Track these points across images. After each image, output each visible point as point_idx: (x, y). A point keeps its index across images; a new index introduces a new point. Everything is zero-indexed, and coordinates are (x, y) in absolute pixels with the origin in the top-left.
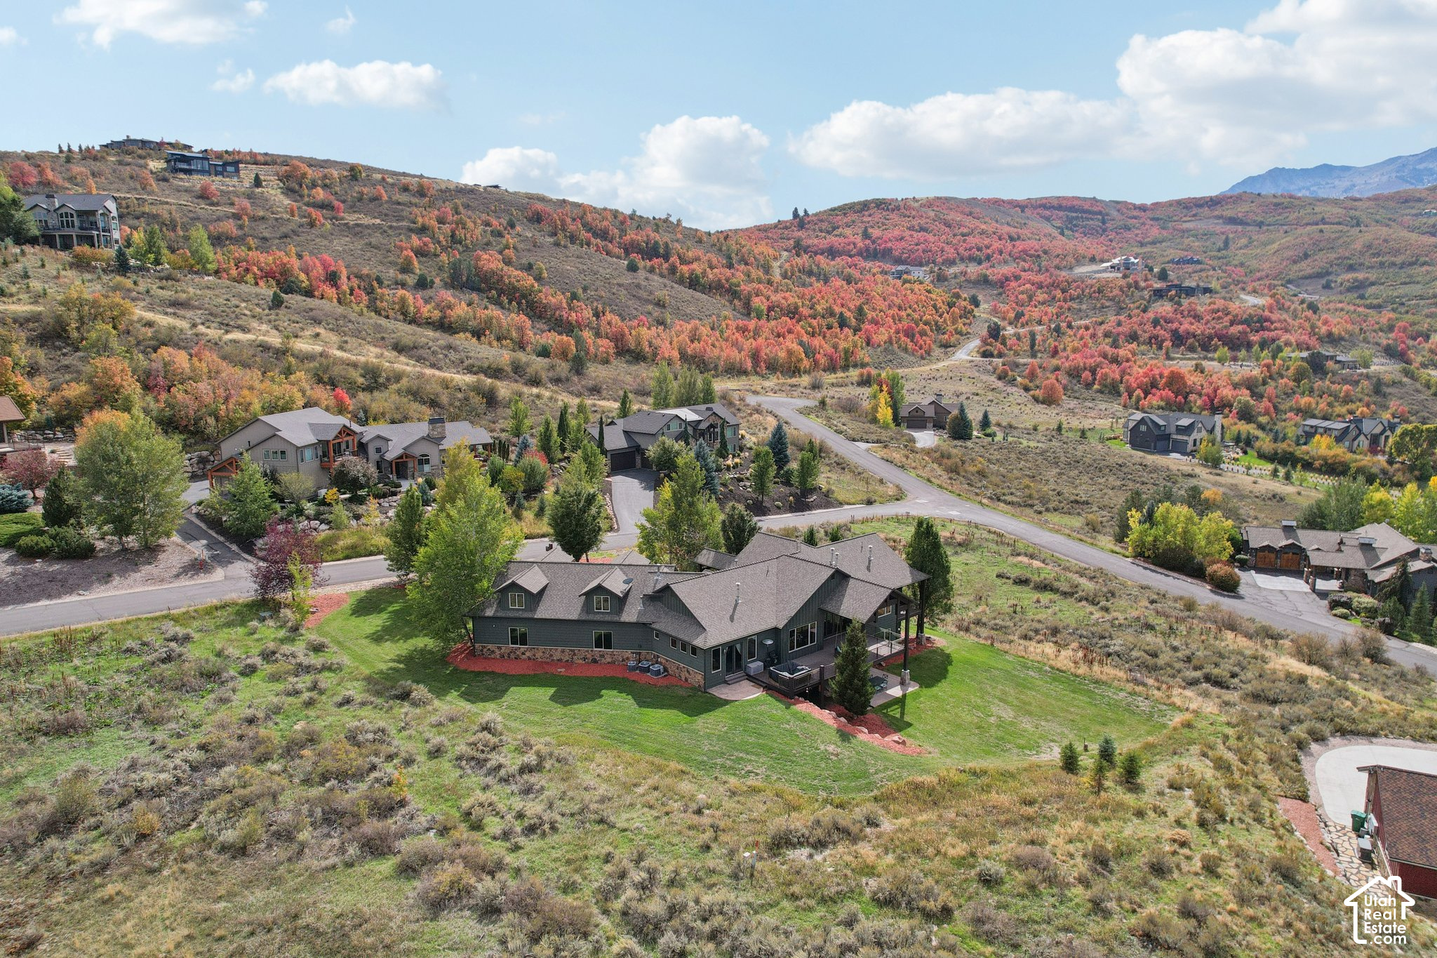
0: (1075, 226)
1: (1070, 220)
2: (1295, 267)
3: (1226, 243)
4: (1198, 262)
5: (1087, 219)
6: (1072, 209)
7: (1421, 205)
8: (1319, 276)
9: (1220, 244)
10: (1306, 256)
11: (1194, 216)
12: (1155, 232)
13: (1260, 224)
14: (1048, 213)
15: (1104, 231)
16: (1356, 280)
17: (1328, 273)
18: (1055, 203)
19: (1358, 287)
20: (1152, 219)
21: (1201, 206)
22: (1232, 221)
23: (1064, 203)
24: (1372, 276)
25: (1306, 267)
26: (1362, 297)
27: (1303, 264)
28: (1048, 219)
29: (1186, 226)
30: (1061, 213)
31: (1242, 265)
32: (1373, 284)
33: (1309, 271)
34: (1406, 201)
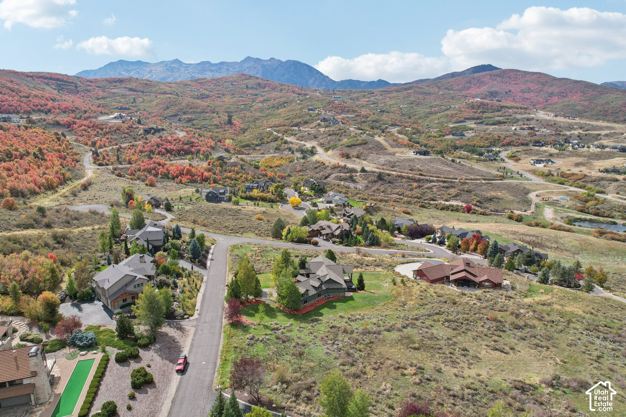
0: (63, 88)
1: (59, 85)
2: (166, 112)
3: (134, 99)
4: (129, 109)
5: (68, 85)
6: (58, 80)
7: (190, 87)
8: (176, 116)
9: (132, 100)
10: (168, 108)
11: (114, 86)
12: (101, 94)
13: (143, 92)
14: (46, 81)
15: (78, 91)
16: (188, 118)
17: (178, 115)
18: (48, 76)
19: (190, 120)
20: (97, 87)
21: (116, 82)
22: (131, 90)
23: (53, 77)
24: (193, 116)
25: (169, 112)
26: (193, 125)
27: (168, 111)
28: (47, 84)
29: (113, 91)
30: (53, 82)
31: (145, 110)
32: (194, 120)
33: (171, 114)
34: (186, 85)
